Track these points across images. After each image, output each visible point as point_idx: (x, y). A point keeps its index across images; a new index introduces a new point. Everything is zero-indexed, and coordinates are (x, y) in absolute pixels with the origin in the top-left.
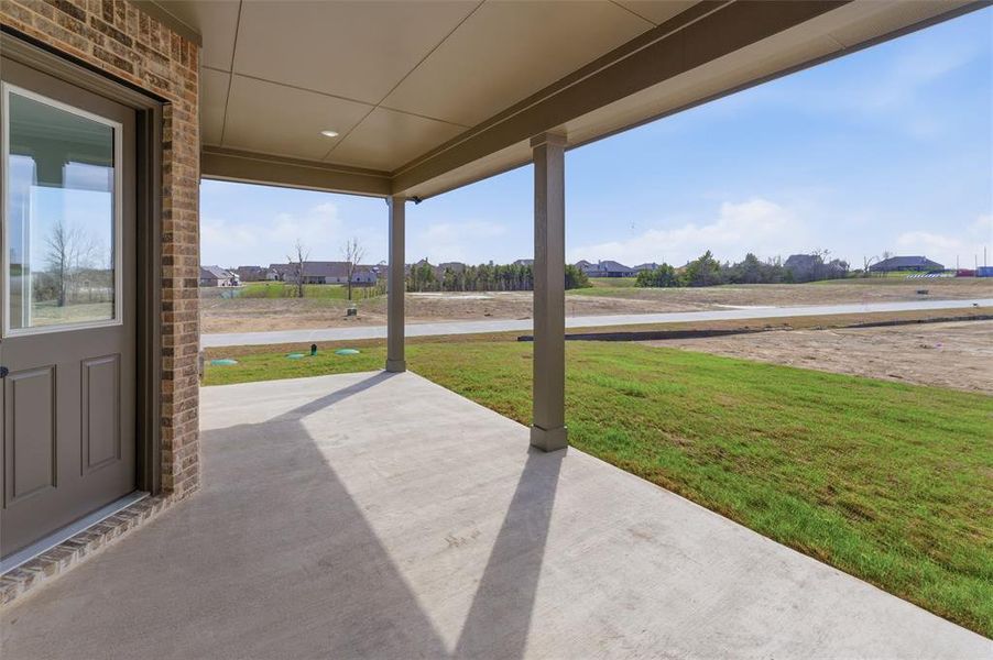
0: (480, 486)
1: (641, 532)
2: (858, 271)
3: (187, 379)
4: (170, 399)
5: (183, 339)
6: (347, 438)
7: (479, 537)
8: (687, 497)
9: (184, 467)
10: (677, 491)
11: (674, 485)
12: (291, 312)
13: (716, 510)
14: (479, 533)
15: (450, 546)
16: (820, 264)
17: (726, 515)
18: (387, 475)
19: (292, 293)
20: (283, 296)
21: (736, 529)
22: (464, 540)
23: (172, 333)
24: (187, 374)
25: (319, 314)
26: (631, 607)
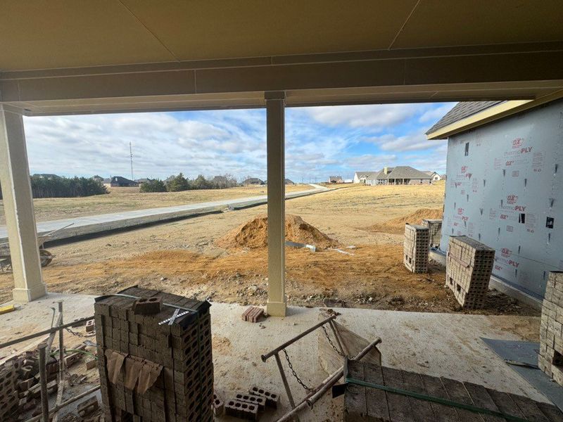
16: (227, 181)
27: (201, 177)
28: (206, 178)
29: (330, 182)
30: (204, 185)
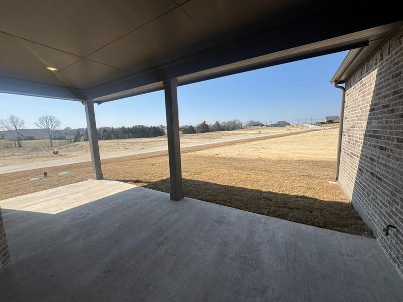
0: (159, 219)
1: (219, 221)
6: (89, 214)
7: (168, 239)
8: (227, 206)
10: (224, 205)
11: (222, 203)
12: (15, 155)
13: (237, 208)
14: (167, 238)
15: (158, 246)
16: (235, 125)
17: (240, 209)
18: (118, 225)
19: (13, 146)
20: (7, 147)
21: (243, 212)
22: (163, 242)
25: (35, 155)
26: (226, 246)
27: (217, 123)
28: (220, 123)
29: (325, 121)
30: (219, 128)
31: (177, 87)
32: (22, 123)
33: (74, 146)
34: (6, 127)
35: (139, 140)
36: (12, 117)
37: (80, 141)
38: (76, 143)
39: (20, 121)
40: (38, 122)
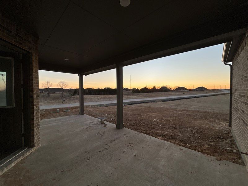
2: (173, 90)
3: (37, 119)
4: (33, 124)
5: (36, 110)
9: (37, 140)
16: (166, 88)
19: (46, 96)
23: (34, 109)
24: (37, 118)
27: (154, 88)
31: (123, 67)
32: (51, 85)
33: (73, 97)
34: (44, 87)
35: (106, 96)
36: (48, 82)
37: (76, 95)
38: (74, 96)
39: (50, 84)
40: (58, 84)
